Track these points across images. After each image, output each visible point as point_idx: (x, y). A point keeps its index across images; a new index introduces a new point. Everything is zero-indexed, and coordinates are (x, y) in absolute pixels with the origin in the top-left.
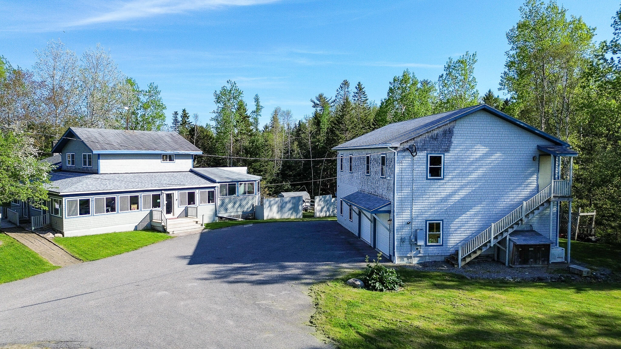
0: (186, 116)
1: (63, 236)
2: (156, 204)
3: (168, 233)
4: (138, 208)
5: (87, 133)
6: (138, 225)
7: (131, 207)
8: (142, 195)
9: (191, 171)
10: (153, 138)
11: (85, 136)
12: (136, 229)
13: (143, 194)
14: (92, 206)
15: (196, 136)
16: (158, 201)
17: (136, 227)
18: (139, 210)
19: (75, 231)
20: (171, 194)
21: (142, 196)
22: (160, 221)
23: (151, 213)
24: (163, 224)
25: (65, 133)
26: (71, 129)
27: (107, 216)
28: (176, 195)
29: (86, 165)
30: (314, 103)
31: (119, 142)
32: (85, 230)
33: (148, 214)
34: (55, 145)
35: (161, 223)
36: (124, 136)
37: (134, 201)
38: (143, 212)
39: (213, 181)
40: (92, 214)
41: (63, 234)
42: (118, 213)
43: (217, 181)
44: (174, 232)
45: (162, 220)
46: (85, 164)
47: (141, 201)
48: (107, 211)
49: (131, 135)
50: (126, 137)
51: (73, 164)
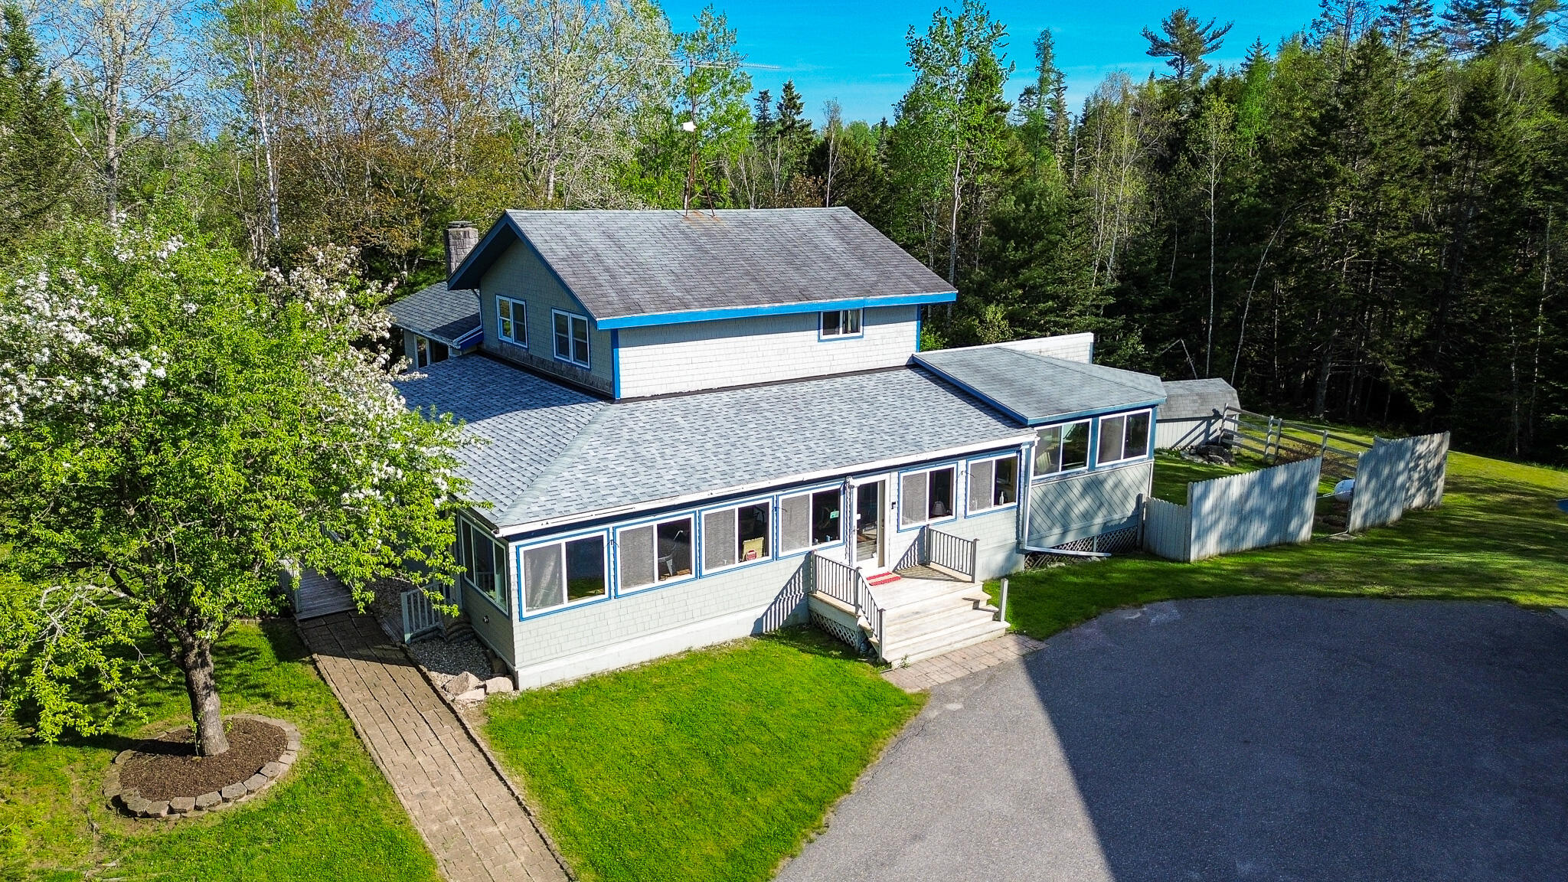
0: (795, 105)
1: (516, 688)
2: (825, 529)
3: (887, 664)
4: (765, 551)
5: (567, 233)
6: (766, 614)
7: (741, 547)
8: (781, 498)
9: (914, 365)
10: (782, 240)
11: (562, 253)
12: (757, 633)
13: (783, 496)
14: (613, 562)
15: (832, 173)
16: (833, 515)
17: (759, 623)
18: (770, 557)
19: (556, 664)
20: (875, 484)
21: (780, 506)
22: (852, 609)
23: (810, 564)
24: (862, 622)
25: (490, 231)
26: (513, 222)
27: (665, 592)
28: (892, 487)
29: (567, 354)
30: (1154, 39)
31: (675, 266)
32: (588, 656)
33: (798, 571)
34: (459, 269)
35: (854, 617)
36: (687, 237)
37: (754, 523)
38: (781, 564)
39: (1017, 422)
40: (613, 594)
41: (513, 676)
42: (699, 576)
43: (1032, 417)
44: (907, 661)
45: (857, 606)
46: (563, 349)
47: (776, 524)
48: (663, 573)
49: (708, 233)
50: (693, 242)
51: (520, 335)
